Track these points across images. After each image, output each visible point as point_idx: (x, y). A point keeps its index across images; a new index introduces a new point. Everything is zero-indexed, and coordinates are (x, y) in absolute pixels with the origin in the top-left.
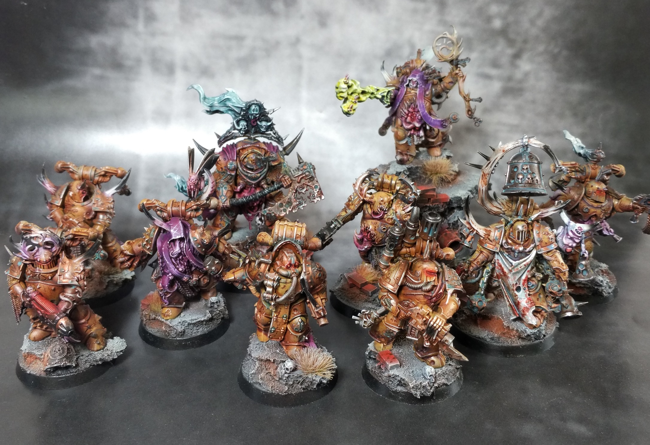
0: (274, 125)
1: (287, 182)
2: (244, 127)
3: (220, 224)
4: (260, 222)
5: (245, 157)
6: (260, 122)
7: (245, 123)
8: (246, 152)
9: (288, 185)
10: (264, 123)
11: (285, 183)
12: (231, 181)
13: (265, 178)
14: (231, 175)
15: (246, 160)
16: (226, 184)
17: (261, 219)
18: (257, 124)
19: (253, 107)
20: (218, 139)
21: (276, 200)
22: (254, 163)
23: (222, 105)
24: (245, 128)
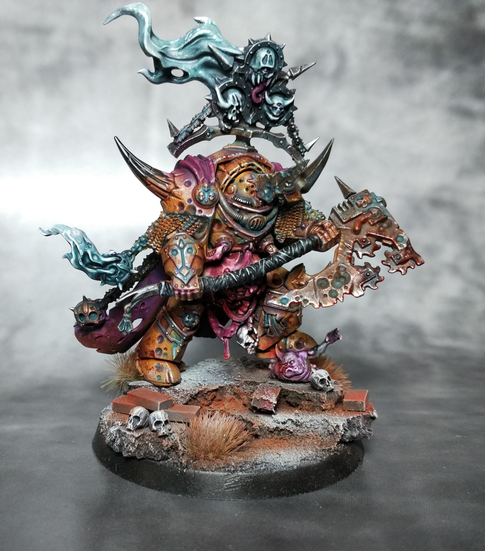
0: (296, 109)
1: (329, 234)
2: (237, 104)
3: (159, 349)
4: (250, 340)
5: (232, 181)
6: (271, 95)
7: (240, 96)
8: (235, 168)
9: (332, 240)
10: (277, 100)
11: (326, 235)
12: (201, 234)
13: (271, 231)
14: (203, 218)
15: (233, 187)
16: (191, 240)
17: (250, 333)
18: (264, 101)
19: (262, 53)
20: (172, 140)
21: (291, 287)
22: (252, 192)
23: (186, 56)
24: (238, 108)
